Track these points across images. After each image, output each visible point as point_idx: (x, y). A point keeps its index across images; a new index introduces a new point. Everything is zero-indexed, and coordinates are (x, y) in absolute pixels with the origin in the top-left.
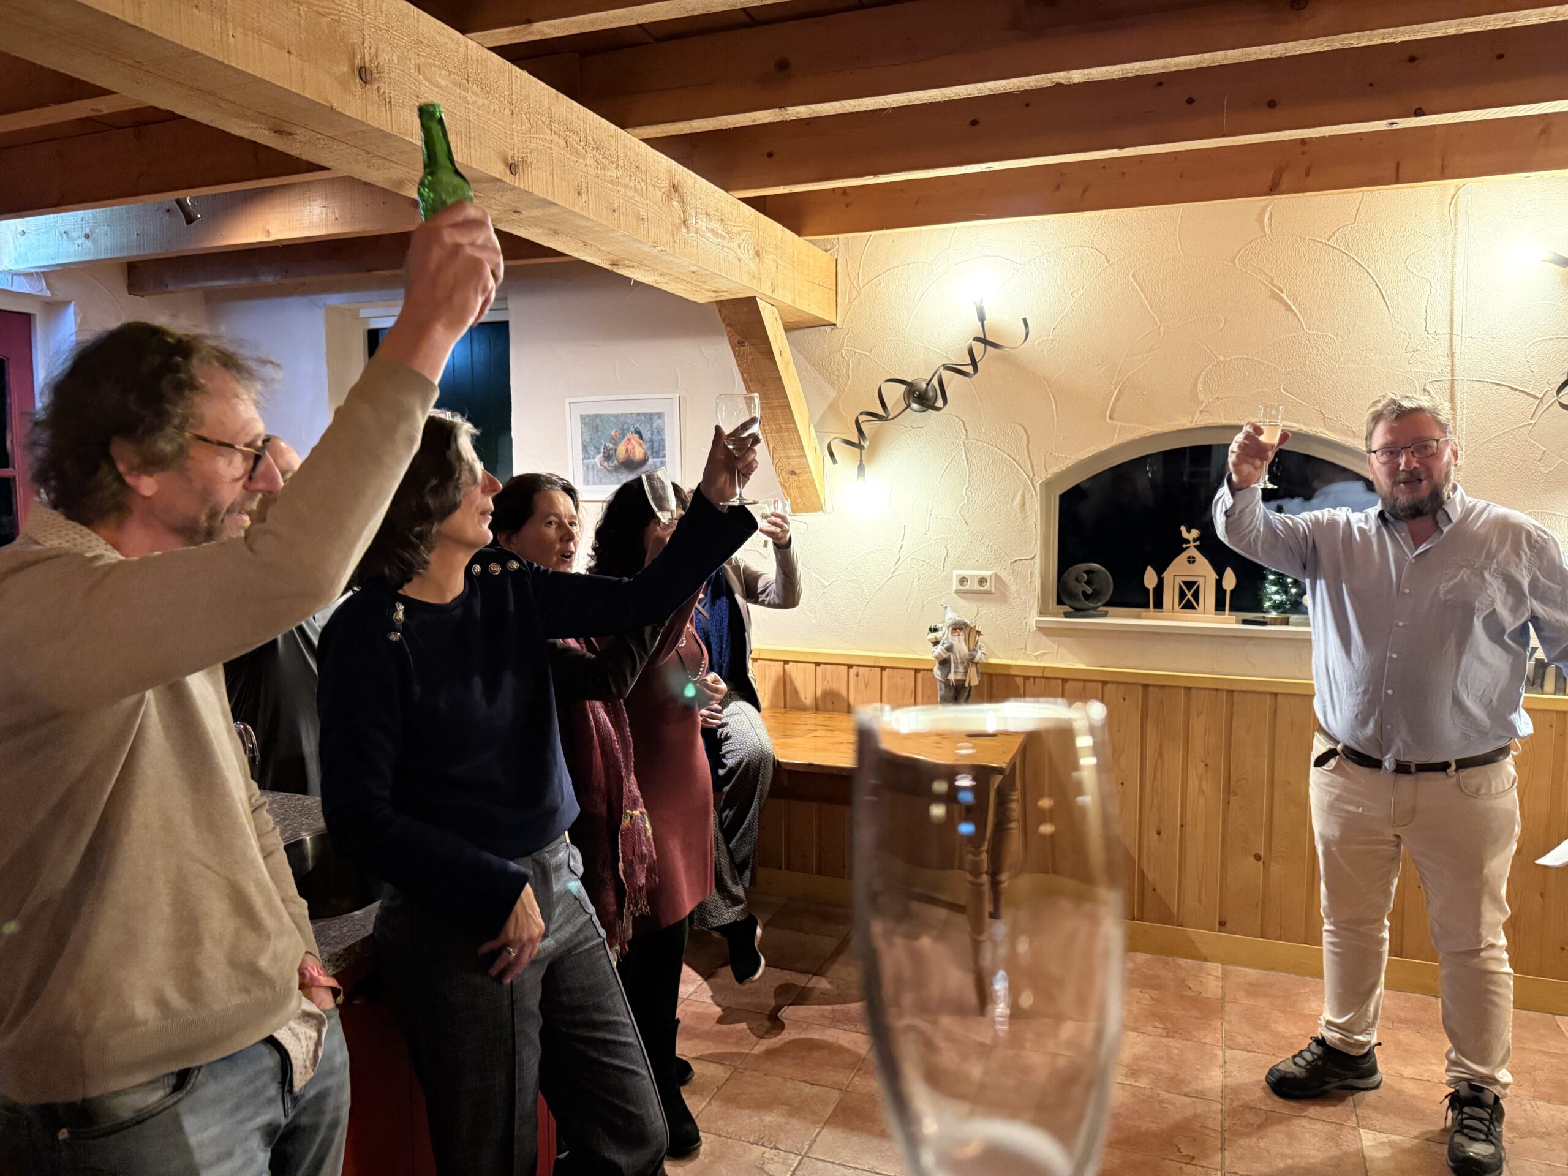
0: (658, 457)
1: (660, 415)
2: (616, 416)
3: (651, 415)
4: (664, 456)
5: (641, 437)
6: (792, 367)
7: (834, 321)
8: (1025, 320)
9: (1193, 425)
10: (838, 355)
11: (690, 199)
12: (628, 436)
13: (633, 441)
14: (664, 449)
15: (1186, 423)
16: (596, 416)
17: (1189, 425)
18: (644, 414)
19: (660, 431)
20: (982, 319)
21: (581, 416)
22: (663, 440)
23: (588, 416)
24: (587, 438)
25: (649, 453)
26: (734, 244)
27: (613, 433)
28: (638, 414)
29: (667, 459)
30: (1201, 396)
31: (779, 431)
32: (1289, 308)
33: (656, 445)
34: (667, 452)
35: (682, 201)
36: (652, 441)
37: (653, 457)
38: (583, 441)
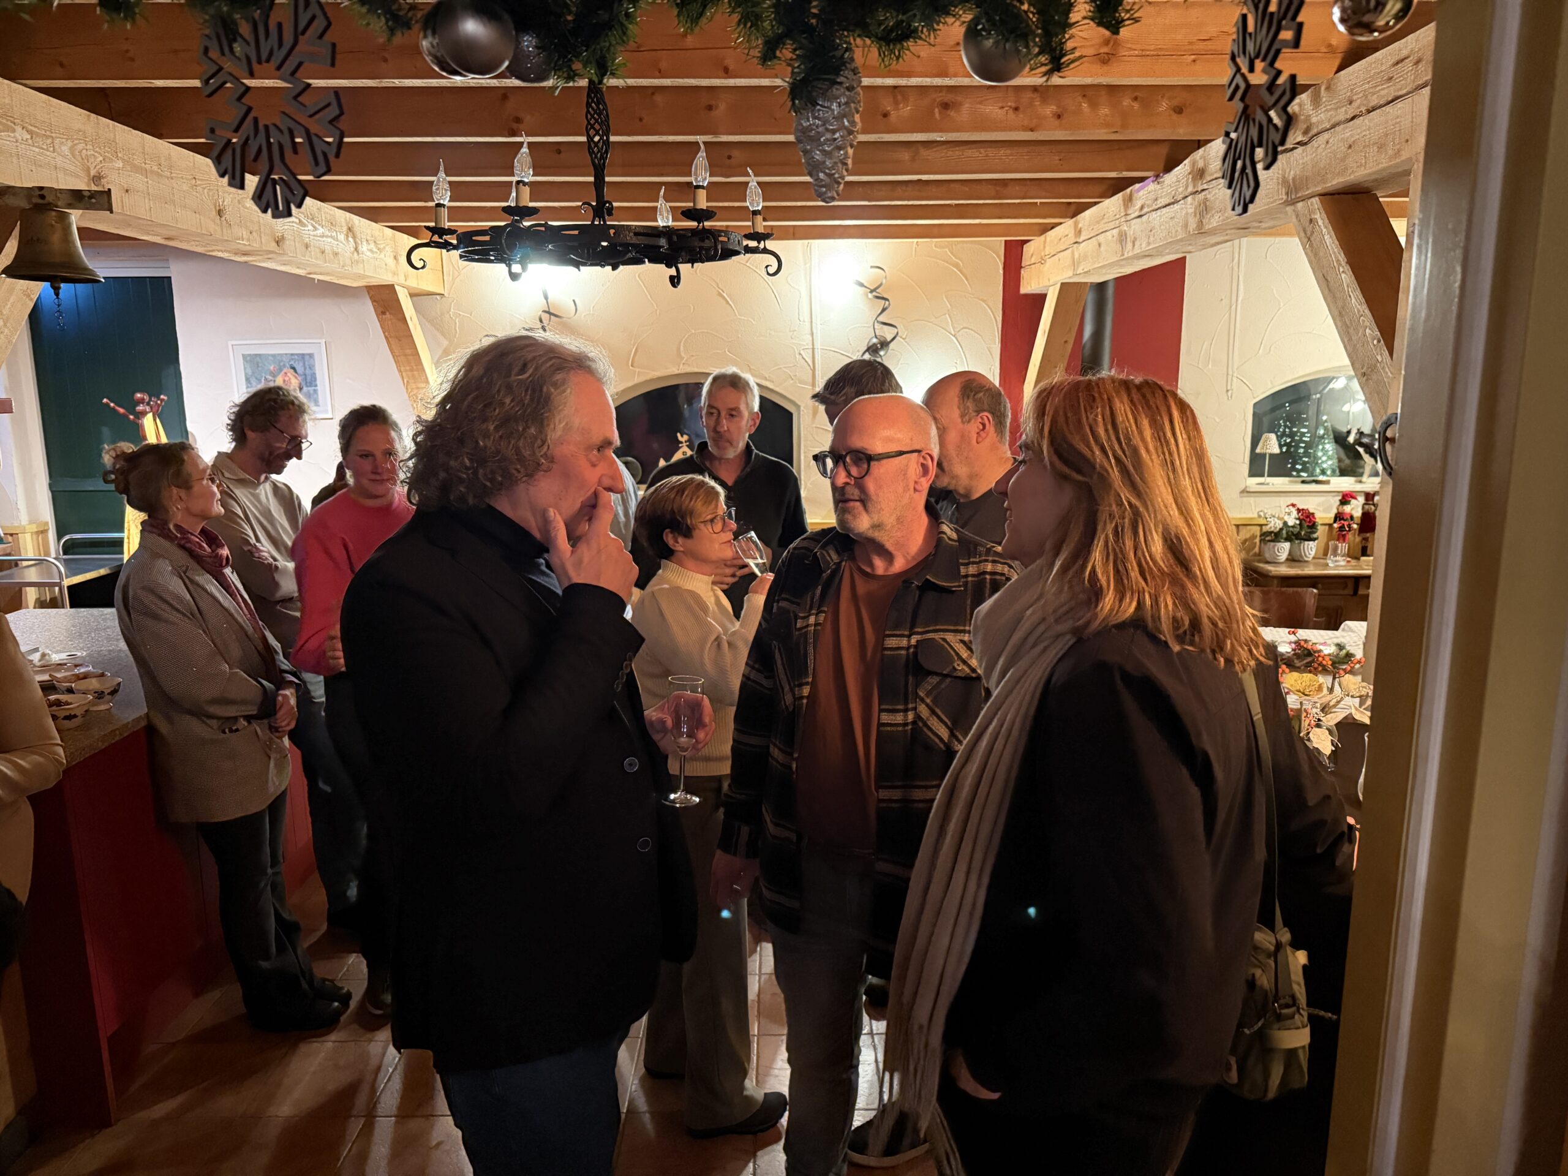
0: (311, 386)
1: (311, 356)
2: (274, 356)
3: (303, 355)
4: (316, 386)
5: (295, 371)
6: (418, 327)
7: (442, 292)
8: (574, 301)
9: (680, 372)
10: (448, 316)
11: (358, 235)
12: (285, 370)
13: (289, 374)
14: (315, 380)
15: (675, 370)
16: (256, 355)
17: (677, 372)
18: (297, 354)
19: (312, 367)
20: (546, 298)
21: (243, 355)
22: (315, 374)
23: (250, 355)
24: (249, 372)
25: (303, 384)
26: (382, 256)
27: (272, 368)
28: (292, 355)
29: (319, 388)
30: (683, 354)
31: (412, 370)
32: (727, 302)
33: (309, 378)
34: (318, 382)
35: (354, 237)
36: (305, 375)
37: (307, 386)
38: (246, 374)
